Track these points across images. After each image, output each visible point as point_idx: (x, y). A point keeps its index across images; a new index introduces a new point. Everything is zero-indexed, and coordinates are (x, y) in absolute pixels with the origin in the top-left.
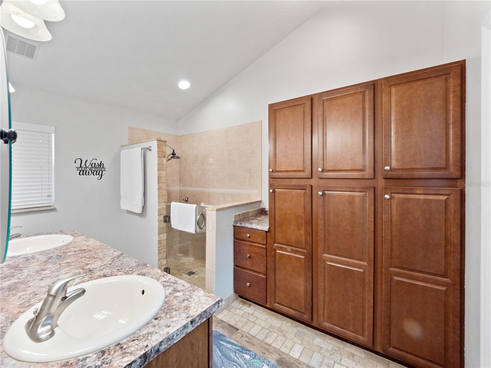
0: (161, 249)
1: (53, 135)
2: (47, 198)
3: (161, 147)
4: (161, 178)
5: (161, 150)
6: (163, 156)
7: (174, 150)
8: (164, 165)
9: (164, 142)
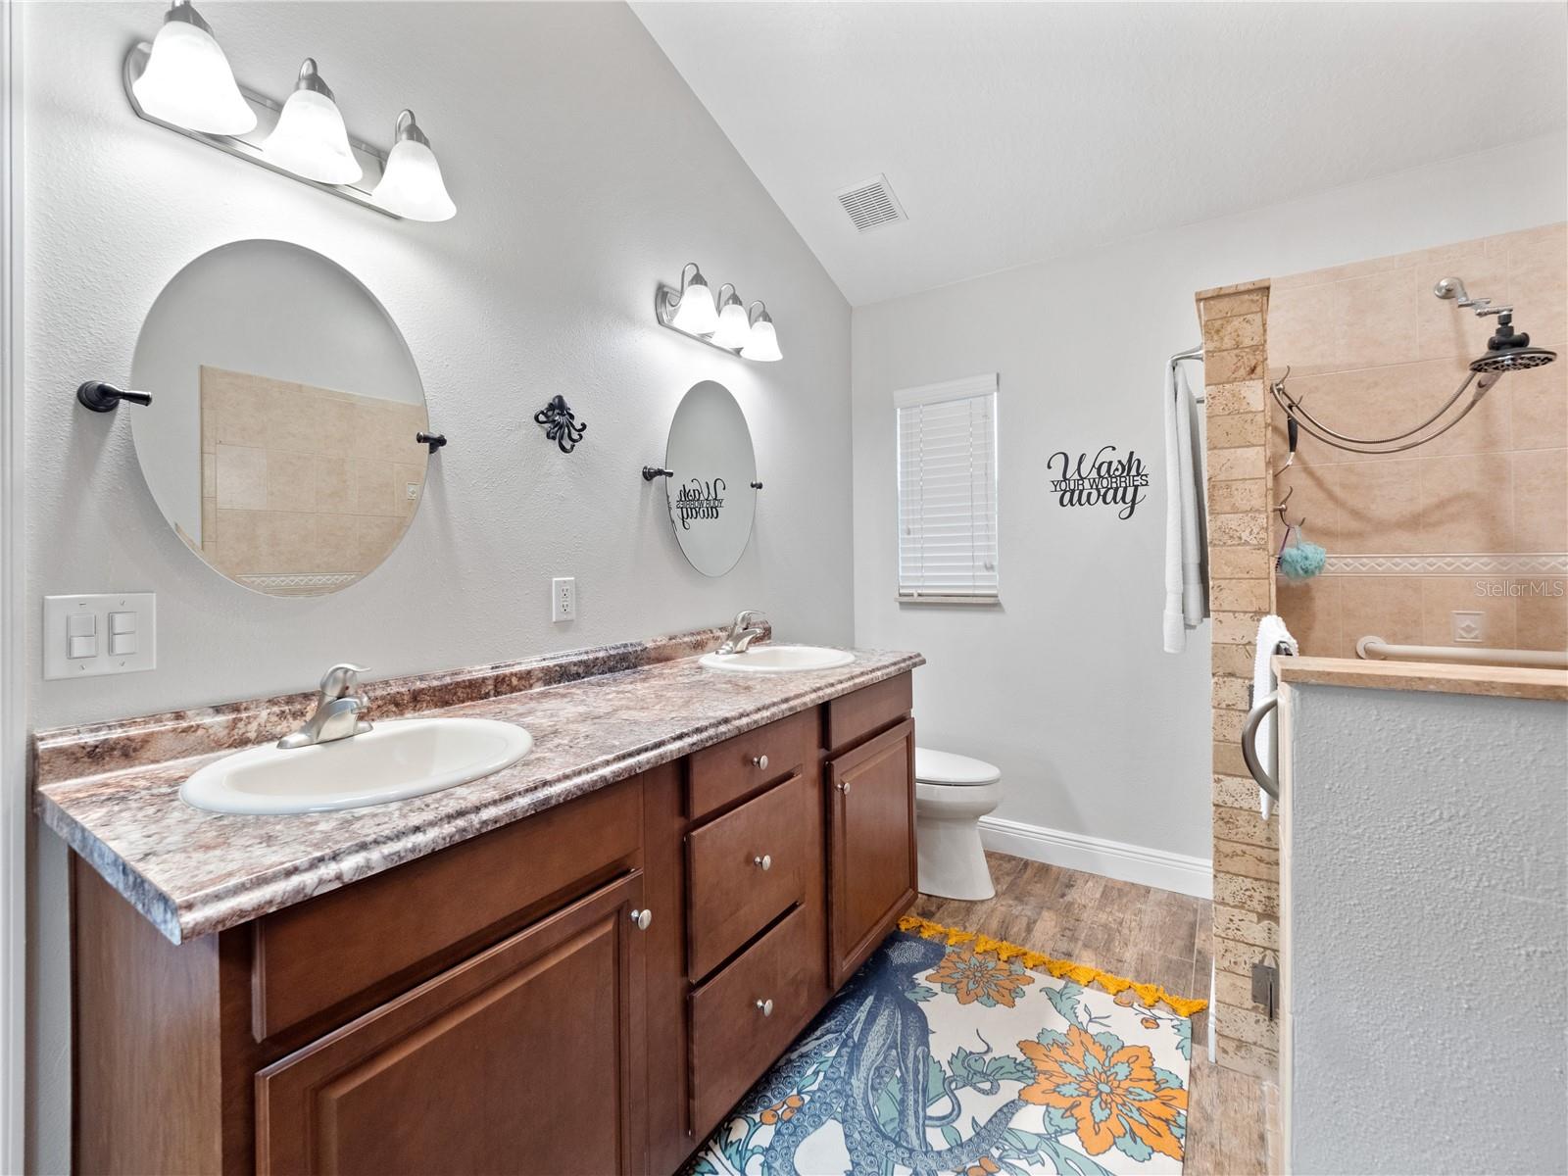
0: (1235, 854)
1: (995, 394)
2: (986, 573)
3: (1229, 328)
4: (1228, 487)
5: (1228, 343)
6: (1242, 372)
7: (1505, 321)
8: (1250, 416)
9: (1246, 297)
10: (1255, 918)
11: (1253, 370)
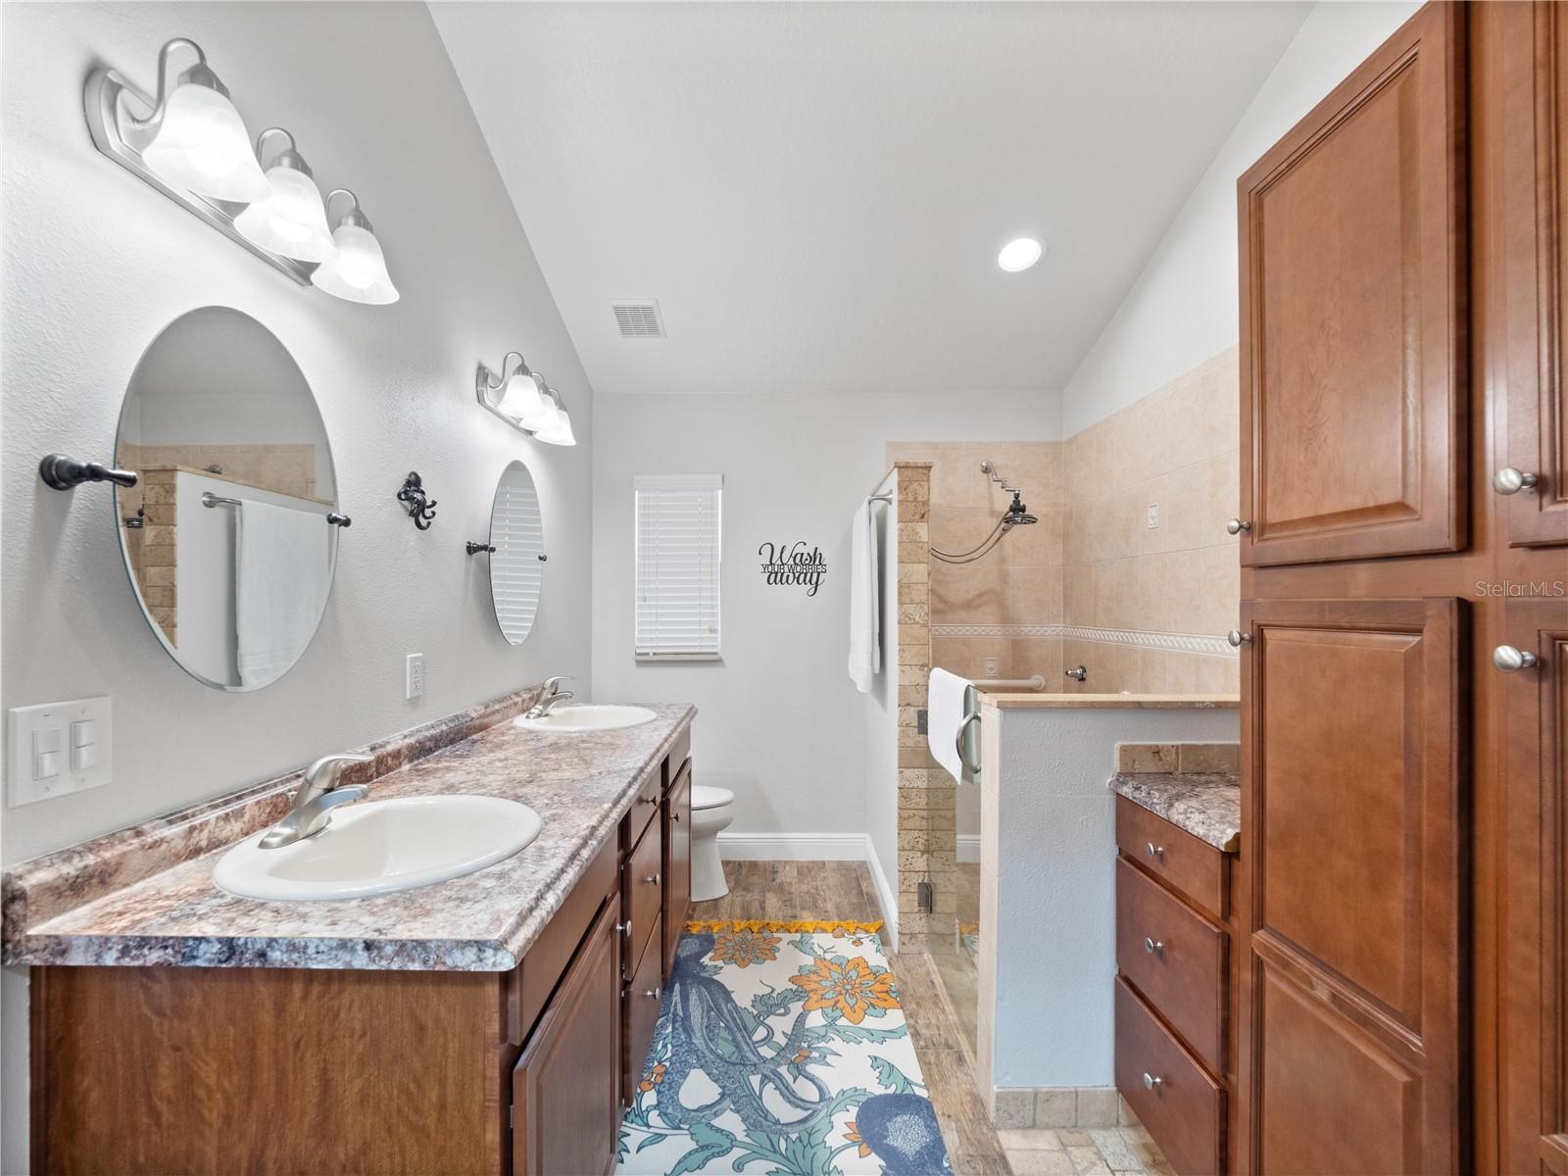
0: (910, 817)
1: (720, 491)
2: (709, 635)
3: (911, 488)
4: (909, 587)
5: (910, 497)
6: (917, 517)
7: (1017, 496)
8: (921, 544)
9: (920, 470)
10: (919, 854)
11: (923, 516)
